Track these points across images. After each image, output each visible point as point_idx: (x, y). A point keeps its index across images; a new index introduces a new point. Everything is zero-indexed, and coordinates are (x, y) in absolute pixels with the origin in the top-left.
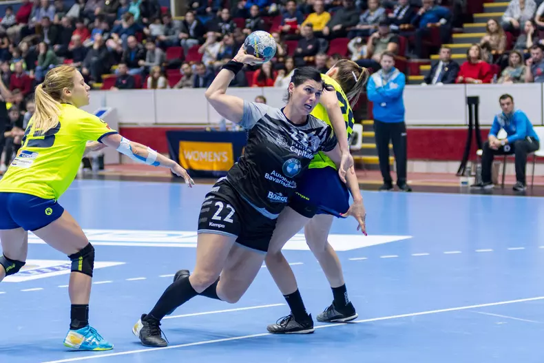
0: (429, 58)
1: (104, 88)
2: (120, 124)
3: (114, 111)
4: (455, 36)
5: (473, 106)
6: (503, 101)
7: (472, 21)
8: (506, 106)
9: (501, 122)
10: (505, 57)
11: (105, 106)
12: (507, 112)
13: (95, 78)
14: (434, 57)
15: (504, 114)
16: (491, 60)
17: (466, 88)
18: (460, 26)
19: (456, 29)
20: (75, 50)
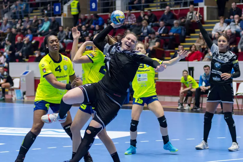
0: (174, 49)
1: (28, 61)
2: (35, 78)
3: (32, 72)
4: (186, 39)
5: (191, 72)
6: (205, 68)
7: (194, 32)
8: (206, 71)
9: (204, 78)
10: (206, 49)
11: (28, 69)
12: (207, 74)
13: (25, 57)
14: (176, 49)
15: (205, 74)
16: (201, 51)
17: (188, 63)
18: (189, 35)
19: (187, 36)
20: (18, 44)
